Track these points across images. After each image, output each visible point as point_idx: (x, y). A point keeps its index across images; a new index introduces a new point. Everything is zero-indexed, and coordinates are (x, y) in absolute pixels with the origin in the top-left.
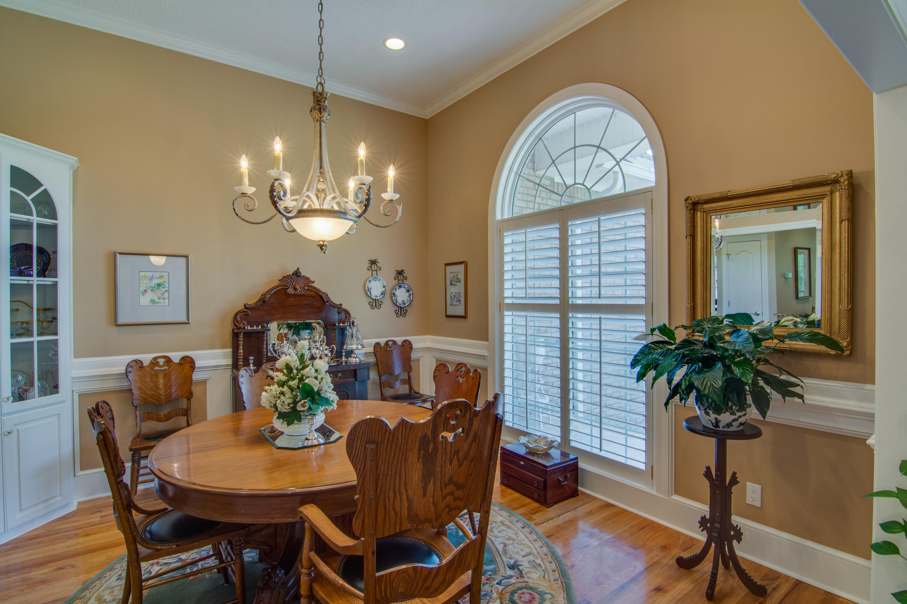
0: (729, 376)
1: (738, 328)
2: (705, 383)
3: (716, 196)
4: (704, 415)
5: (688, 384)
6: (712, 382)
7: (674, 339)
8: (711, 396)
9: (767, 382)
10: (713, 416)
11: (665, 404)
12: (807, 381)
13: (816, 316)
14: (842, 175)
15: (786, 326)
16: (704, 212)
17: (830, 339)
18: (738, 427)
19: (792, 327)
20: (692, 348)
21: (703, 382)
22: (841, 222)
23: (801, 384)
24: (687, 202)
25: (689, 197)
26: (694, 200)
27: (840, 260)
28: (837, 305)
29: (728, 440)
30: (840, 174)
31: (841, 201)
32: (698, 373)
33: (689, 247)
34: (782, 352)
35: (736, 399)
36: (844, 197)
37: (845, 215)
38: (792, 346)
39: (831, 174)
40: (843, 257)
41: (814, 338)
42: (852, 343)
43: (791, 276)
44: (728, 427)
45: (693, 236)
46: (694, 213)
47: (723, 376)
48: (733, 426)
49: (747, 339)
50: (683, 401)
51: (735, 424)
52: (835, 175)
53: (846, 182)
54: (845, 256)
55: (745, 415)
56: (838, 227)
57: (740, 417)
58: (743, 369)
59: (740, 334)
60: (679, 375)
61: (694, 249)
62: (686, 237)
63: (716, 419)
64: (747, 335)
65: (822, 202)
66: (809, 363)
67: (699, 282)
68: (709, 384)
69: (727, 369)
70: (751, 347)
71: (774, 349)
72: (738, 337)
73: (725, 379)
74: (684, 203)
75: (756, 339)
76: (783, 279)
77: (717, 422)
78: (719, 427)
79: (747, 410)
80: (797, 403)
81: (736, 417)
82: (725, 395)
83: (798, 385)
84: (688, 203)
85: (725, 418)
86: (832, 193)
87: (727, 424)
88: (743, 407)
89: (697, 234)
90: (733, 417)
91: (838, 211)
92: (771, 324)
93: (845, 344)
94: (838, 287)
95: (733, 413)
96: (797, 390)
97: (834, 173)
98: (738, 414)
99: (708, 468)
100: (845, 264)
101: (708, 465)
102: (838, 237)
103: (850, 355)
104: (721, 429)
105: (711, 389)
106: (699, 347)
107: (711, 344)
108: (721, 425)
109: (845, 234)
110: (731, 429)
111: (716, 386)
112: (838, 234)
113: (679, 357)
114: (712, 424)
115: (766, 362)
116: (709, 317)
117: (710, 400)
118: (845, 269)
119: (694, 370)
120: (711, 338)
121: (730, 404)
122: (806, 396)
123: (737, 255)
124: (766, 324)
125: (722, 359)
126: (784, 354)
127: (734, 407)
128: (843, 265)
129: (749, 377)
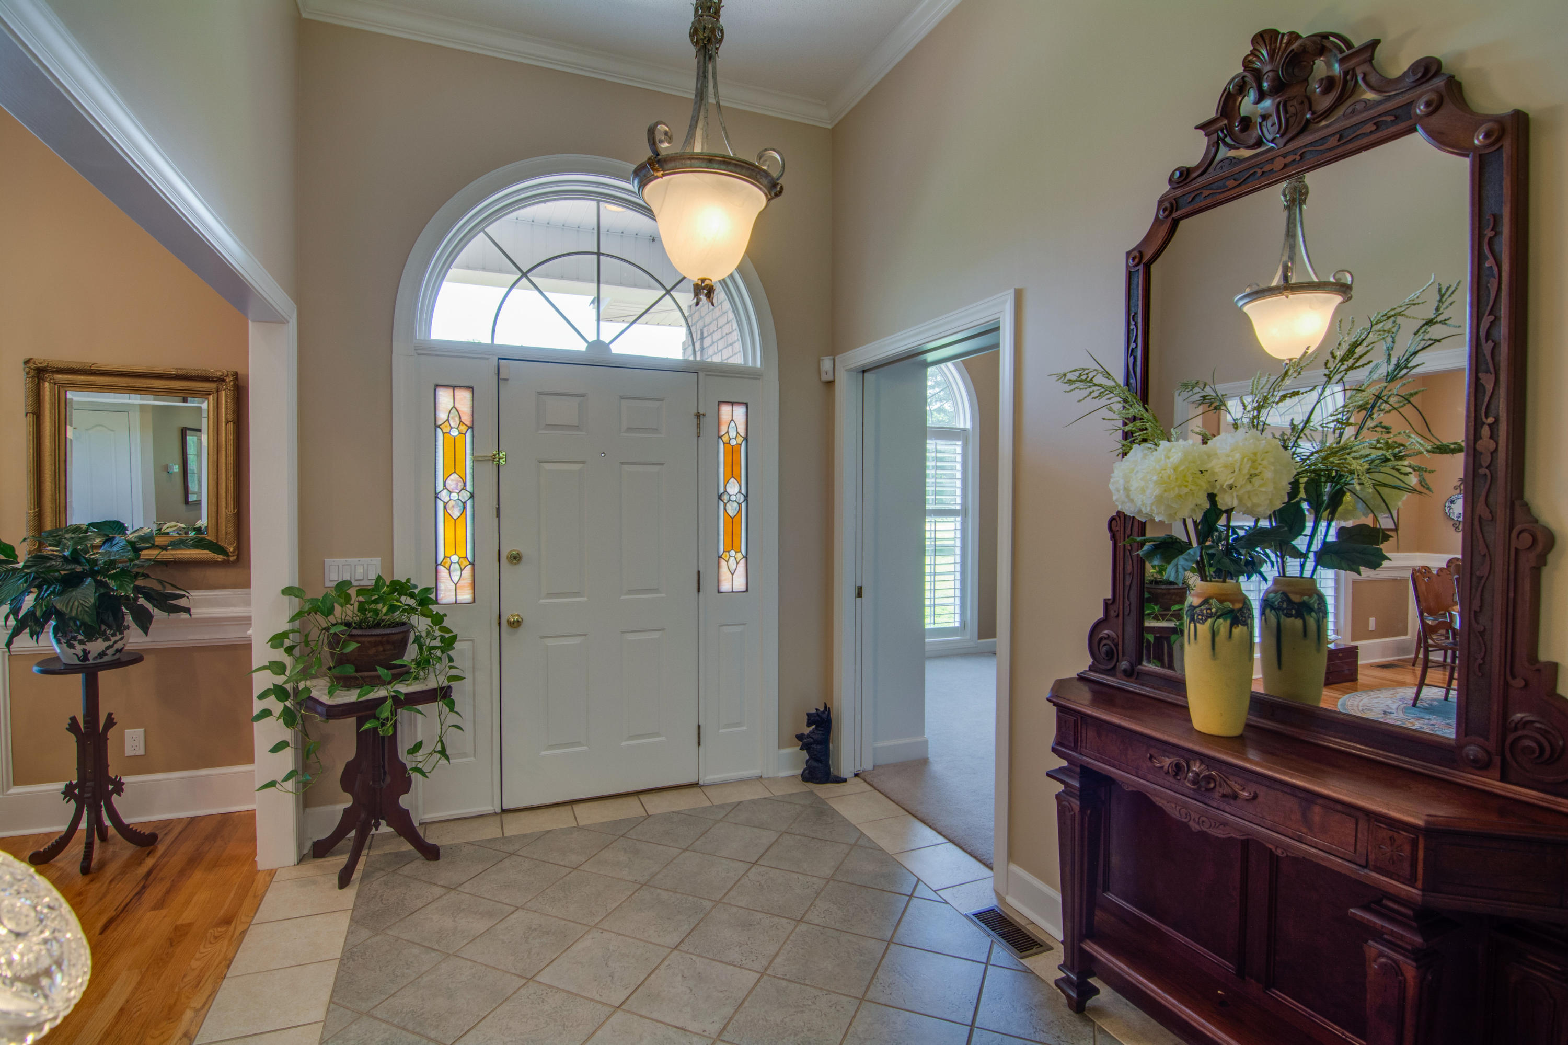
0: (102, 591)
1: (111, 536)
2: (71, 604)
3: (75, 366)
4: (68, 649)
5: (45, 609)
6: (81, 602)
7: (16, 557)
8: (80, 617)
9: (148, 597)
10: (79, 648)
11: (6, 645)
12: (194, 593)
13: (203, 522)
14: (227, 375)
15: (168, 534)
16: (55, 384)
17: (216, 544)
18: (114, 655)
19: (174, 534)
20: (48, 564)
21: (68, 603)
22: (227, 423)
23: (187, 594)
24: (28, 365)
25: (32, 359)
26: (39, 365)
27: (226, 463)
28: (224, 509)
29: (100, 673)
30: (226, 374)
31: (226, 401)
32: (60, 594)
33: (31, 430)
34: (166, 564)
35: (111, 619)
36: (230, 398)
37: (230, 417)
38: (177, 556)
39: (217, 371)
40: (229, 459)
41: (200, 543)
42: (239, 548)
43: (177, 470)
44: (101, 658)
45: (37, 415)
46: (39, 383)
47: (95, 593)
48: (107, 655)
49: (124, 547)
50: (35, 637)
51: (110, 652)
52: (220, 374)
53: (232, 383)
54: (231, 459)
55: (121, 639)
56: (224, 428)
57: (116, 642)
58: (121, 581)
59: (114, 542)
60: (29, 601)
61: (40, 432)
62: (26, 415)
63: (84, 651)
64: (124, 543)
65: (208, 398)
66: (197, 574)
67: (48, 479)
68: (76, 603)
69: (99, 584)
70: (130, 555)
71: (154, 561)
72: (112, 546)
73: (99, 595)
74: (22, 366)
75: (136, 548)
76: (165, 473)
77: (86, 653)
78: (89, 660)
79: (125, 632)
80: (184, 620)
81: (111, 643)
82: (98, 614)
83: (184, 596)
84: (30, 368)
85: (96, 646)
86: (218, 391)
87: (100, 654)
88: (120, 628)
89: (44, 412)
90: (107, 644)
91: (223, 410)
92: (152, 530)
93: (232, 549)
94: (224, 490)
95: (107, 639)
96: (182, 602)
97: (220, 371)
98: (113, 639)
99: (73, 719)
100: (230, 467)
101: (72, 715)
102: (224, 439)
103: (238, 560)
104: (91, 662)
105: (80, 609)
106: (58, 563)
107: (75, 558)
108: (91, 657)
109: (230, 437)
110: (106, 659)
111: (87, 605)
112: (224, 435)
113: (30, 577)
114: (79, 658)
115: (146, 576)
116: (64, 526)
117: (78, 623)
118: (231, 472)
119: (52, 592)
120: (75, 551)
121: (103, 627)
122: (192, 611)
123: (87, 430)
124: (146, 530)
125: (93, 573)
126: (167, 566)
127: (108, 632)
128: (229, 468)
129: (128, 588)
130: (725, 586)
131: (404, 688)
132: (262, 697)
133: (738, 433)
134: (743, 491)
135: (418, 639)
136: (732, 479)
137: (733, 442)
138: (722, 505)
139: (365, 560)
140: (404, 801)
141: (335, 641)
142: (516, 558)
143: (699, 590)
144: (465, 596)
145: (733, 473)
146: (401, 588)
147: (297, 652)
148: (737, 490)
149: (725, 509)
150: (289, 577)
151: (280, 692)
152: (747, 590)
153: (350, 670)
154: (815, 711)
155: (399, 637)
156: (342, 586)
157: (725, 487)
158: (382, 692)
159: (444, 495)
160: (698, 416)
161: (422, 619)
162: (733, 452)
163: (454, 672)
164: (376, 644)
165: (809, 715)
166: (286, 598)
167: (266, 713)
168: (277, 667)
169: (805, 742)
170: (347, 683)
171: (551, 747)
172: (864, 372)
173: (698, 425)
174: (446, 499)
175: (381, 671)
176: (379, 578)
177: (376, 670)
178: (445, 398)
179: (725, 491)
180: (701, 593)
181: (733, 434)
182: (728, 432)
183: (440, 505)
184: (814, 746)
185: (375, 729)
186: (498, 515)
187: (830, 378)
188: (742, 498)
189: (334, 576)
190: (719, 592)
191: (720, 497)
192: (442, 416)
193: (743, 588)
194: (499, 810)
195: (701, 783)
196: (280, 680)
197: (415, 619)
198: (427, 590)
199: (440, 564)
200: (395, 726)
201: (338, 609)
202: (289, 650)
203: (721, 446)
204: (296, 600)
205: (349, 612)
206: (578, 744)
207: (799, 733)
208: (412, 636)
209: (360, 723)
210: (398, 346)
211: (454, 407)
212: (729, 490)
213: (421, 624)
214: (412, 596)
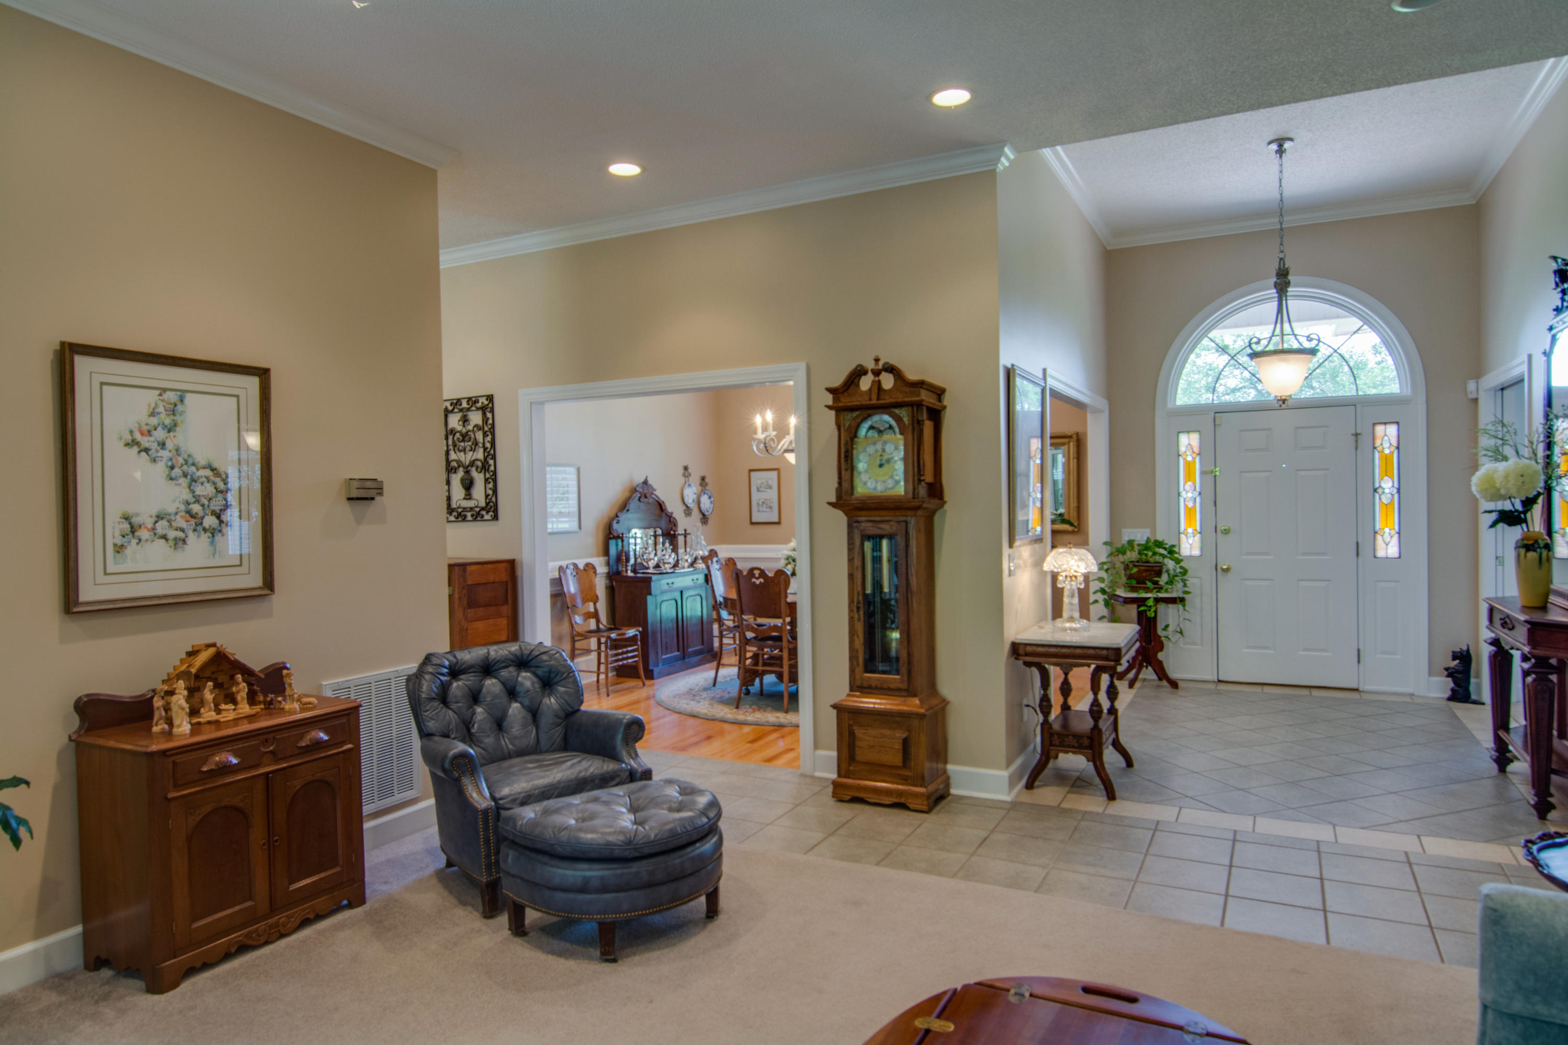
14: (1074, 434)
17: (1070, 522)
22: (1073, 459)
28: (1073, 503)
31: (1073, 447)
36: (1074, 445)
37: (1075, 455)
39: (1068, 432)
41: (1063, 521)
42: (1079, 524)
53: (1075, 437)
56: (1071, 462)
65: (1065, 447)
66: (1059, 537)
86: (1069, 442)
91: (1071, 453)
93: (1076, 525)
94: (1072, 494)
100: (1075, 482)
103: (1079, 530)
109: (1075, 466)
118: (1075, 484)
130: (1381, 553)
131: (1161, 595)
132: (1095, 593)
133: (1391, 444)
134: (1396, 485)
135: (1167, 571)
136: (1386, 478)
137: (1387, 451)
138: (1377, 496)
139: (1142, 530)
140: (1160, 656)
141: (1127, 567)
142: (1226, 532)
143: (1358, 555)
144: (1196, 552)
145: (1387, 473)
146: (1159, 544)
147: (1109, 571)
148: (1390, 484)
149: (1380, 499)
150: (1105, 537)
151: (1103, 591)
152: (1400, 557)
153: (1134, 582)
154: (1458, 650)
155: (1158, 568)
156: (1131, 542)
157: (1380, 483)
158: (1149, 595)
159: (1183, 494)
160: (1356, 435)
161: (1170, 561)
162: (1387, 459)
163: (1186, 589)
164: (1146, 571)
165: (1453, 652)
166: (1104, 546)
167: (1096, 601)
168: (1101, 580)
169: (1450, 673)
170: (1133, 589)
171: (1249, 647)
172: (1502, 389)
173: (1356, 441)
174: (1185, 496)
175: (1149, 584)
176: (1148, 538)
177: (1146, 584)
178: (1184, 440)
179: (1380, 486)
180: (1360, 558)
181: (1386, 445)
182: (1382, 444)
183: (1182, 500)
184: (1456, 675)
185: (1145, 611)
186: (1215, 505)
187: (1474, 396)
188: (1395, 491)
189: (1125, 538)
190: (1375, 557)
191: (1375, 490)
192: (1182, 449)
193: (1397, 555)
194: (1216, 680)
195: (1361, 689)
196: (1103, 585)
197: (1167, 561)
198: (1173, 546)
199: (1183, 533)
200: (1156, 612)
201: (1128, 553)
202: (1107, 570)
203: (1377, 455)
204: (1108, 547)
205: (1132, 555)
206: (1268, 648)
207: (1447, 666)
208: (1164, 570)
209: (1139, 607)
210: (1159, 414)
211: (1189, 444)
212: (1383, 485)
213: (1170, 564)
214: (1165, 549)
